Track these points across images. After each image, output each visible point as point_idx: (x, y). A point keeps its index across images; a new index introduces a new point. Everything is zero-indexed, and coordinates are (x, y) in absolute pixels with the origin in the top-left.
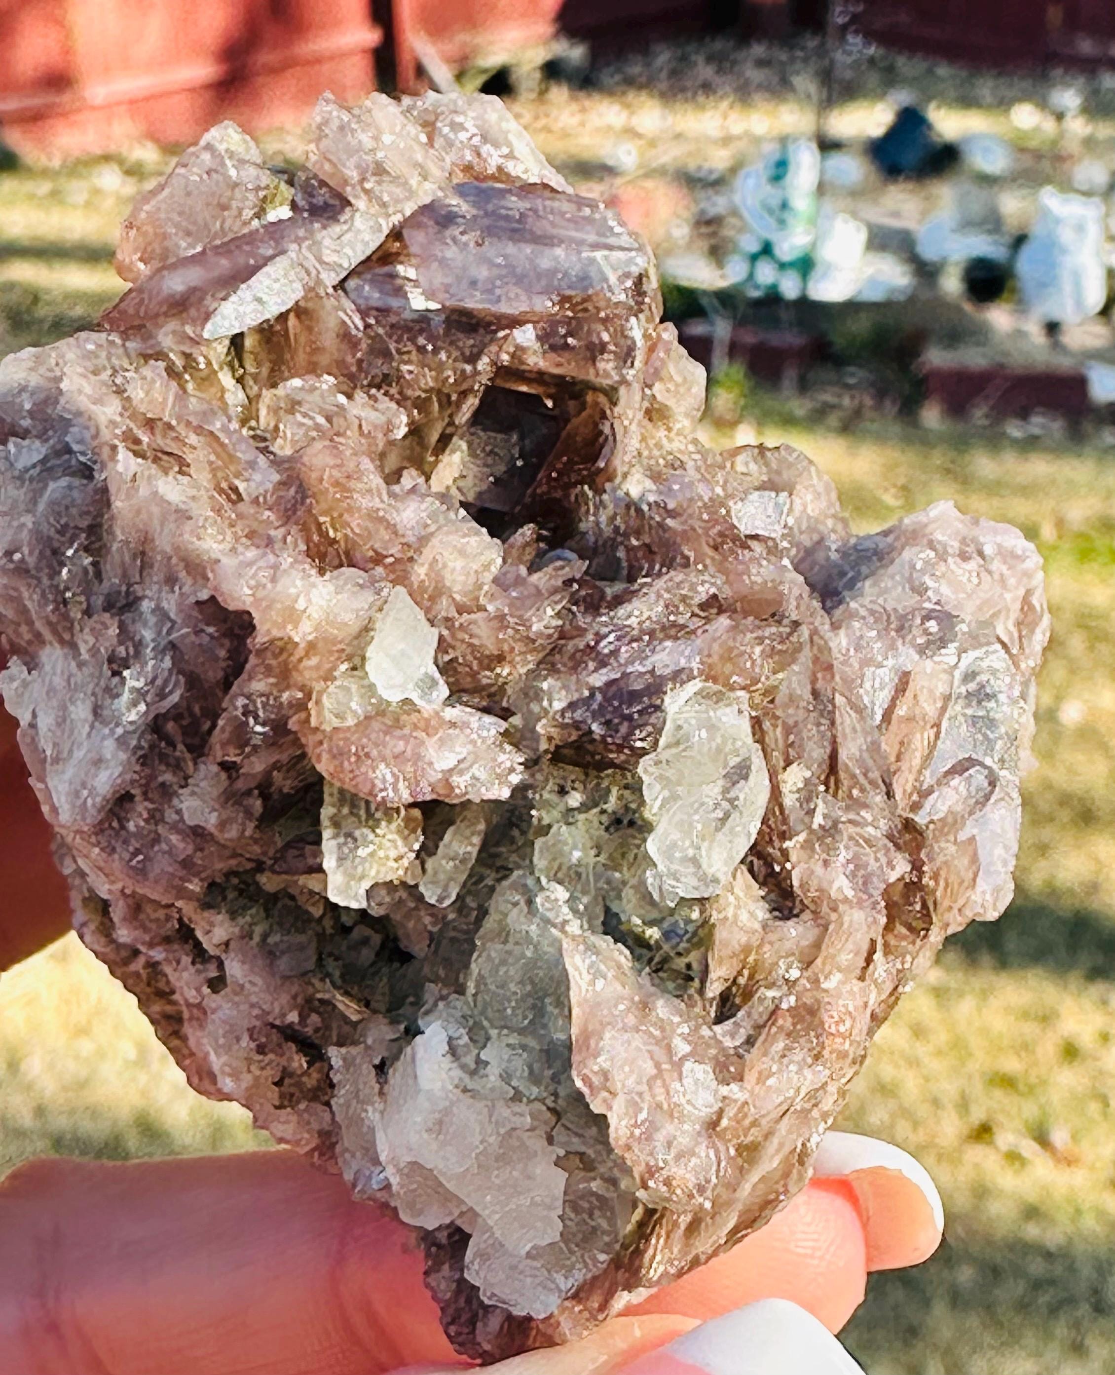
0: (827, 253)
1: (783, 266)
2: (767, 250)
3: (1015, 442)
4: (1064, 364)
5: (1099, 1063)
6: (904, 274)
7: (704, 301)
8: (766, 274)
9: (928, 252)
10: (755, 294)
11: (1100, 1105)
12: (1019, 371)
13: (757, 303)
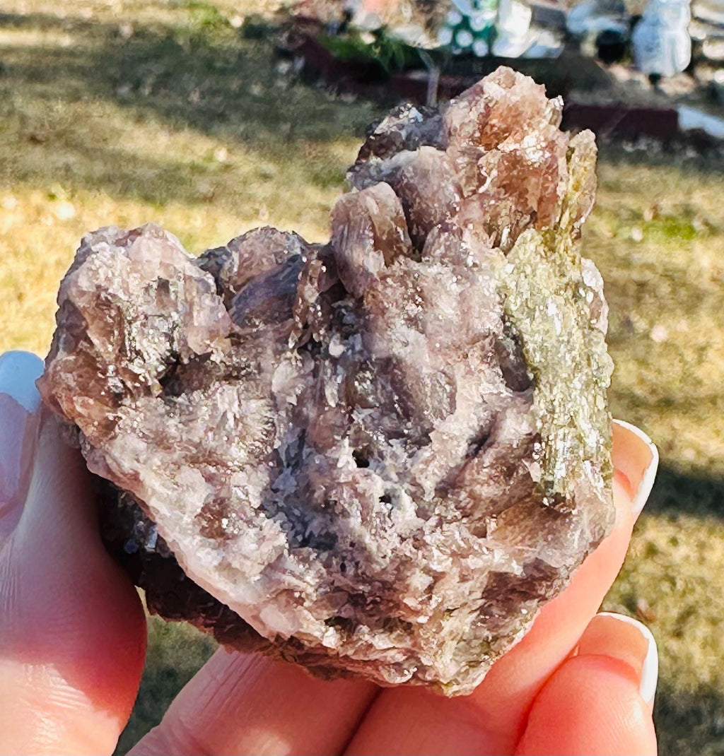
0: (506, 26)
1: (476, 35)
2: (465, 24)
3: (628, 154)
4: (662, 103)
5: (670, 558)
6: (556, 40)
7: (423, 57)
8: (464, 39)
9: (573, 27)
10: (457, 52)
11: (671, 585)
12: (632, 107)
13: (457, 58)
